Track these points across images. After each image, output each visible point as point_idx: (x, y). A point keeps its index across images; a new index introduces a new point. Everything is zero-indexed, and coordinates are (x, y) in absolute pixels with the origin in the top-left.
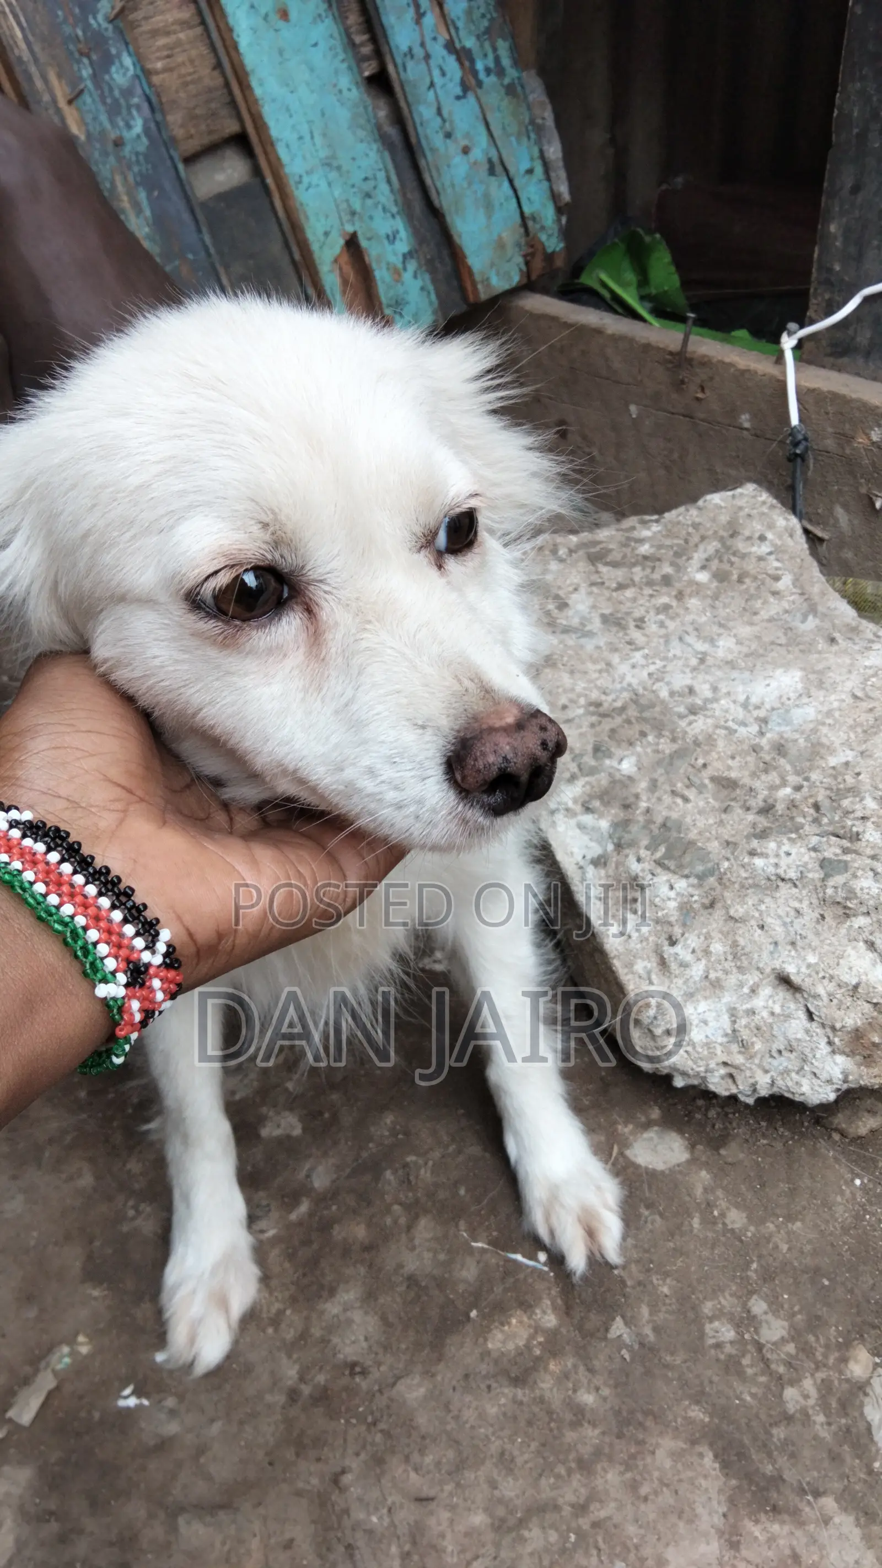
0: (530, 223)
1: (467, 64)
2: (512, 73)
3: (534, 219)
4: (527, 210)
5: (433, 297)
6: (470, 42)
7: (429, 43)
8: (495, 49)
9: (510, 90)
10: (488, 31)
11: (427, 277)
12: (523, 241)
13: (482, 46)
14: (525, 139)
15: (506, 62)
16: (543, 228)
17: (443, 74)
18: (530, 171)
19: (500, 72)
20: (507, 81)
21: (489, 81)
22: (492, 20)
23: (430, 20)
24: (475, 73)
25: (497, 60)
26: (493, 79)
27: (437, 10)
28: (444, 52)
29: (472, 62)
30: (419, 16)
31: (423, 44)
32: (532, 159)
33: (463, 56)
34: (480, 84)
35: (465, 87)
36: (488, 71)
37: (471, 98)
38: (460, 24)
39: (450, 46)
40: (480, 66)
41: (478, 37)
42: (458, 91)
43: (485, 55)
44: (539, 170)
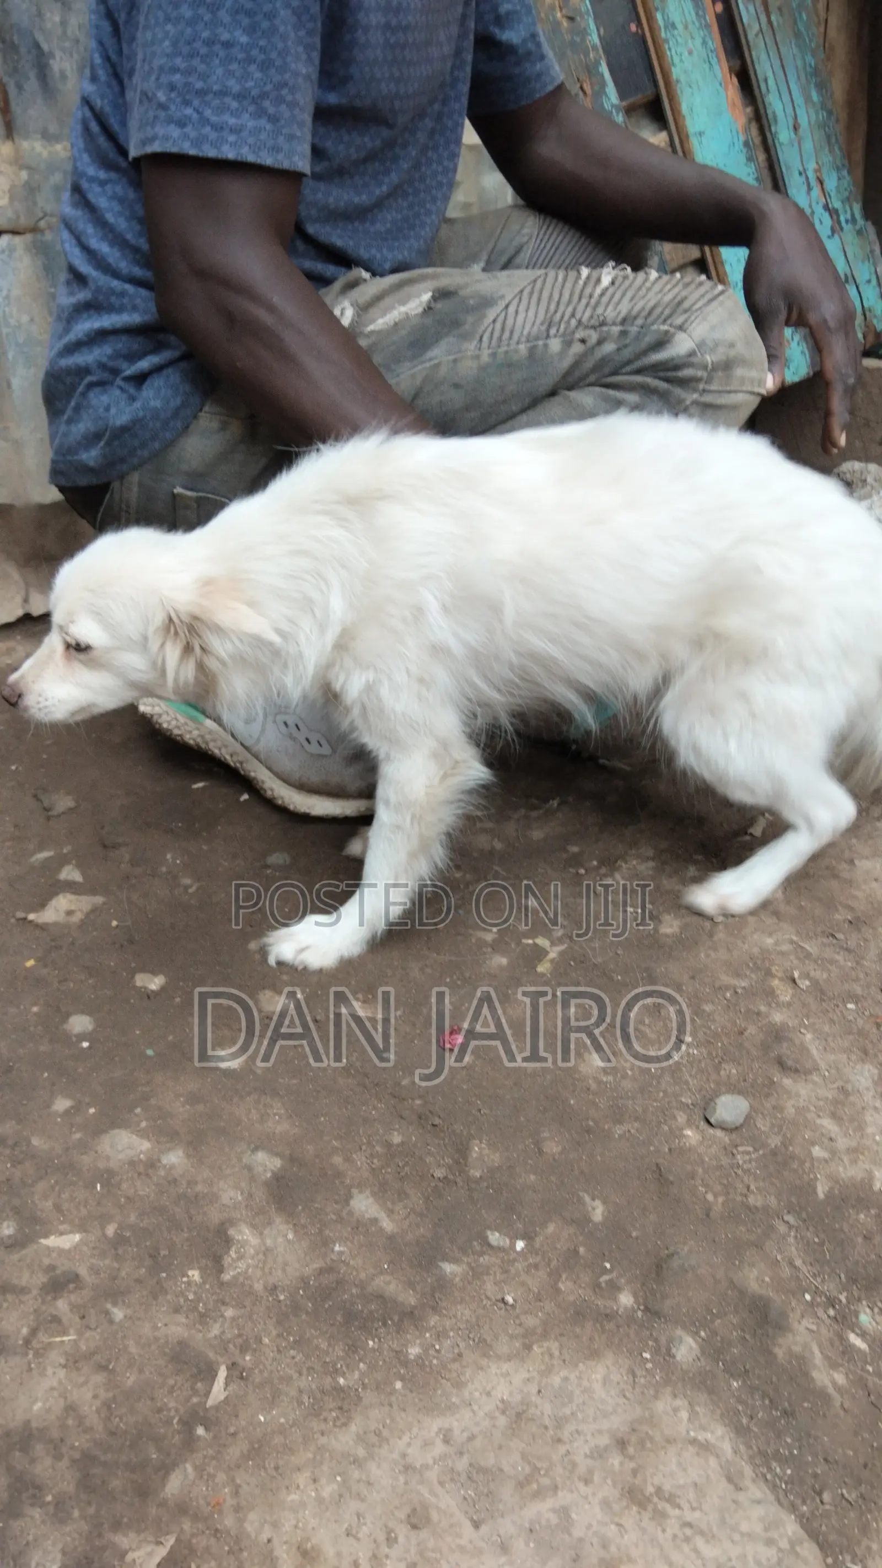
0: (867, 313)
1: (835, 217)
2: (861, 222)
3: (870, 310)
4: (866, 305)
5: (808, 356)
6: (837, 204)
7: (814, 205)
8: (851, 209)
9: (859, 233)
10: (848, 199)
11: (804, 345)
12: (863, 324)
13: (844, 207)
14: (866, 262)
15: (858, 215)
16: (875, 316)
17: (821, 223)
18: (869, 281)
19: (854, 221)
20: (858, 227)
21: (847, 227)
22: (851, 191)
23: (816, 191)
24: (839, 222)
25: (853, 215)
26: (850, 226)
27: (819, 186)
28: (823, 211)
29: (838, 216)
30: (809, 189)
31: (810, 206)
32: (870, 274)
33: (833, 213)
34: (842, 229)
35: (833, 230)
36: (847, 221)
37: (836, 236)
38: (832, 194)
39: (826, 207)
40: (842, 218)
41: (842, 202)
42: (830, 233)
43: (846, 212)
44: (874, 281)
